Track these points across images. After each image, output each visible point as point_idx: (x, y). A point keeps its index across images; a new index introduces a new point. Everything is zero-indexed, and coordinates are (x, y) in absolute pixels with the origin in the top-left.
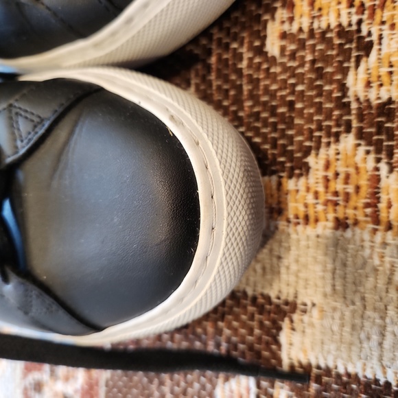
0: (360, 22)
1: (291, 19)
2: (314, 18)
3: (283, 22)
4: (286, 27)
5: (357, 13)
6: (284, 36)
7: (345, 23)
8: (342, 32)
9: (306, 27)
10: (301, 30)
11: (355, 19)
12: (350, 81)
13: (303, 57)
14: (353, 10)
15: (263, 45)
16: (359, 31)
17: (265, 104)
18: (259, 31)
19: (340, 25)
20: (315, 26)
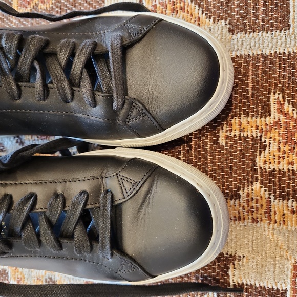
0: (261, 136)
1: (231, 131)
2: (241, 131)
3: (227, 131)
4: (228, 133)
5: (260, 132)
6: (227, 137)
7: (255, 136)
8: (253, 139)
9: (237, 134)
10: (235, 136)
11: (259, 134)
12: (257, 160)
13: (236, 148)
14: (258, 131)
15: (218, 140)
16: (261, 140)
17: (218, 166)
18: (216, 133)
19: (252, 136)
20: (242, 135)
